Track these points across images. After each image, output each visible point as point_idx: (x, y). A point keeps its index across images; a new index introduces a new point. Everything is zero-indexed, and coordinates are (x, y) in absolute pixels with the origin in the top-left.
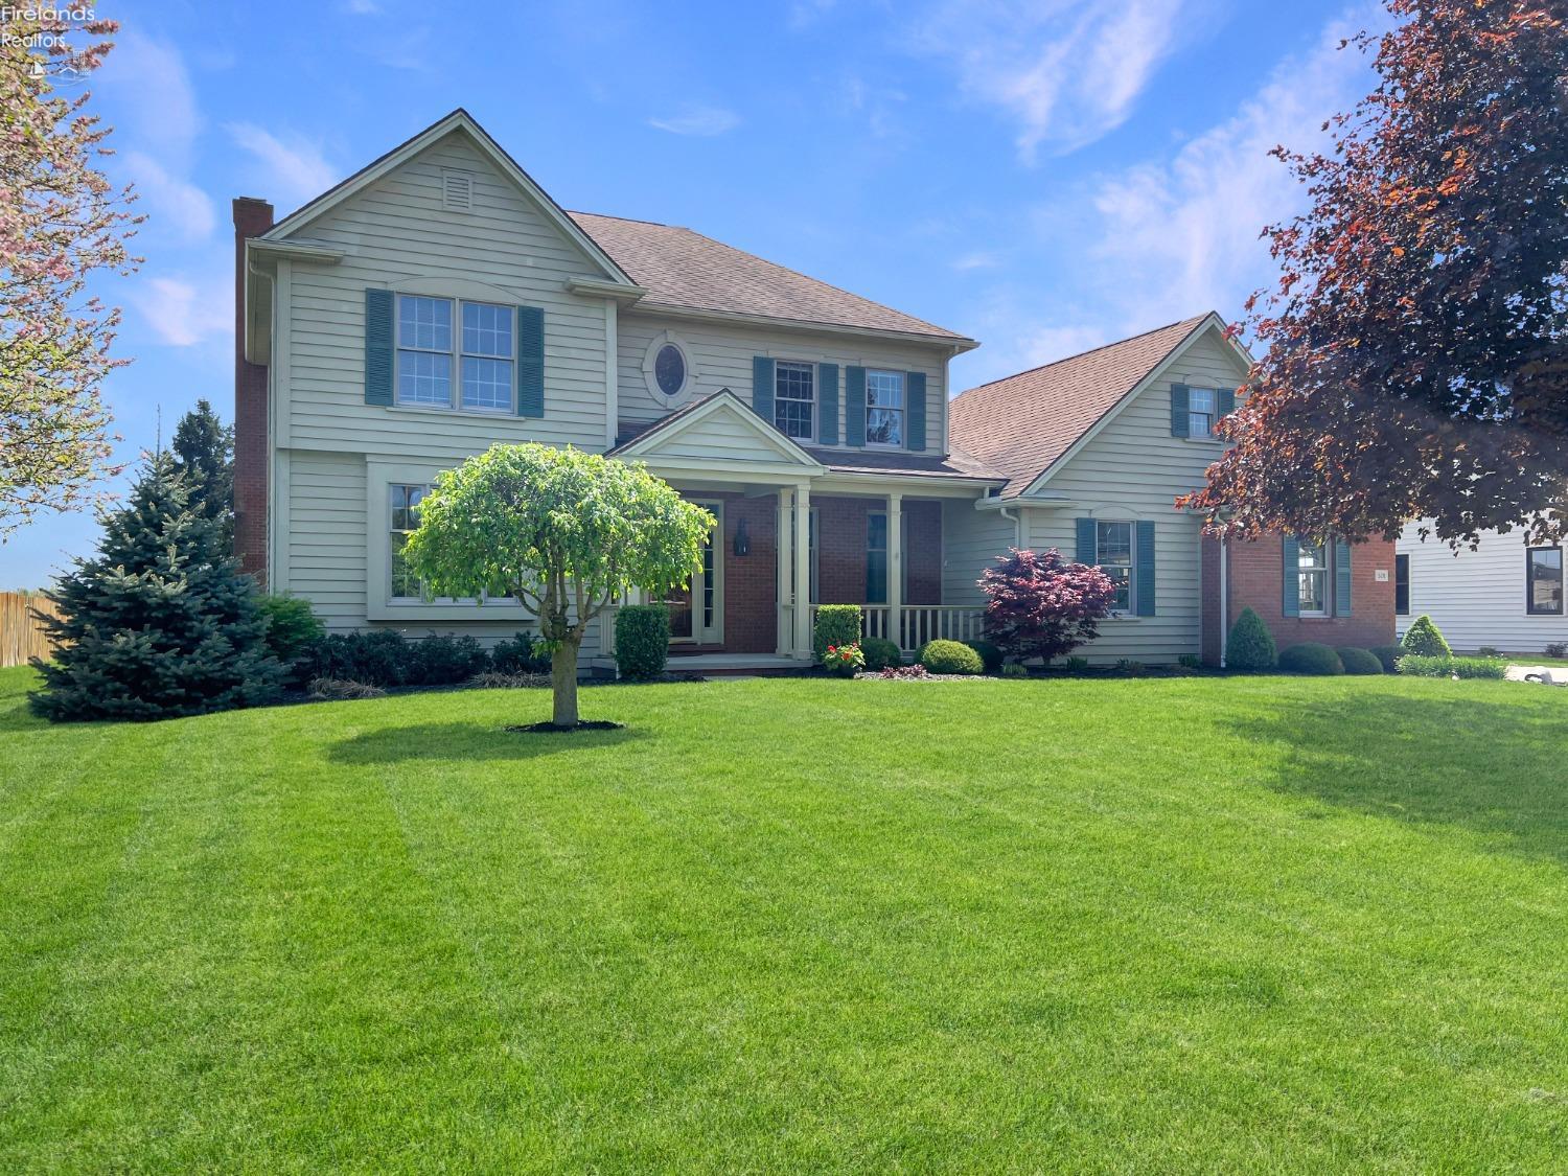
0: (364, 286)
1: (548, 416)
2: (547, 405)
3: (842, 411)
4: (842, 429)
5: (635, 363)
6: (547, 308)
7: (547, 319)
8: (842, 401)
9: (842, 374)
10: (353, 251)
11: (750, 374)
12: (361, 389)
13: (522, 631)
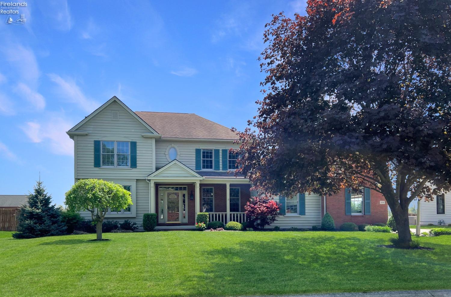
0: (93, 140)
1: (138, 167)
2: (137, 165)
3: (221, 161)
4: (221, 166)
5: (163, 153)
6: (137, 141)
7: (137, 144)
8: (221, 159)
9: (221, 152)
10: (91, 132)
11: (195, 153)
12: (93, 164)
13: (126, 220)
